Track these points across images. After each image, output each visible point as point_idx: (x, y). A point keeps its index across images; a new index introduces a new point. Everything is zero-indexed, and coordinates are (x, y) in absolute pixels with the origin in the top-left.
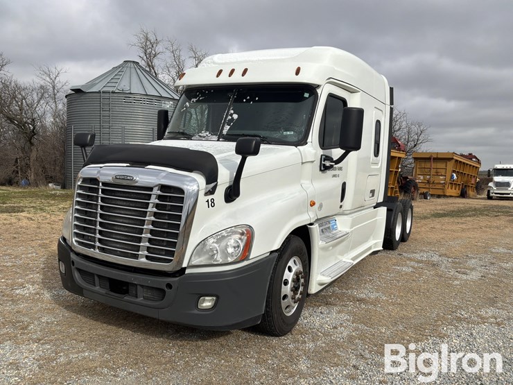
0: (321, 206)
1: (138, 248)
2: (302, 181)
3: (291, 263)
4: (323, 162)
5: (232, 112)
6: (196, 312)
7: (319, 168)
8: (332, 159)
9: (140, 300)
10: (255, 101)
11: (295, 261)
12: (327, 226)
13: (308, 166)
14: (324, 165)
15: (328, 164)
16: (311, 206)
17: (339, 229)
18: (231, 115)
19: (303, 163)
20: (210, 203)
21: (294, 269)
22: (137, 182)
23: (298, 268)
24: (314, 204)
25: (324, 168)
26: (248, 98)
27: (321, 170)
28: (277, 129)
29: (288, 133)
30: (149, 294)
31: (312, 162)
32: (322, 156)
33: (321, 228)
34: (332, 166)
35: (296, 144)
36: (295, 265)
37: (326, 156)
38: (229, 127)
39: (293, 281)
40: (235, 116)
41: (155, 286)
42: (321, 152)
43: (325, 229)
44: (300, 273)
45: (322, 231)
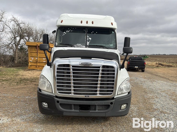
1: (96, 91)
5: (88, 37)
6: (120, 111)
9: (97, 111)
10: (96, 33)
18: (88, 38)
22: (93, 65)
26: (93, 32)
28: (108, 44)
29: (112, 45)
30: (101, 108)
38: (89, 43)
40: (90, 39)
41: (106, 104)
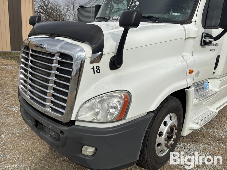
0: (198, 73)
2: (184, 54)
3: (167, 119)
4: (203, 39)
6: (81, 156)
7: (199, 44)
8: (212, 36)
9: (48, 136)
11: (170, 117)
12: (201, 87)
13: (191, 41)
14: (204, 41)
15: (207, 40)
16: (190, 73)
17: (210, 88)
18: (135, 2)
19: (186, 39)
20: (95, 69)
21: (170, 123)
22: (46, 49)
23: (173, 122)
24: (192, 72)
25: (204, 44)
27: (201, 45)
29: (176, 14)
30: (53, 134)
31: (195, 38)
32: (203, 33)
33: (196, 89)
34: (211, 42)
35: (182, 23)
36: (170, 120)
37: (207, 34)
39: (167, 133)
40: (138, 3)
41: (54, 130)
42: (203, 30)
43: (200, 89)
44: (175, 126)
45: (197, 91)
